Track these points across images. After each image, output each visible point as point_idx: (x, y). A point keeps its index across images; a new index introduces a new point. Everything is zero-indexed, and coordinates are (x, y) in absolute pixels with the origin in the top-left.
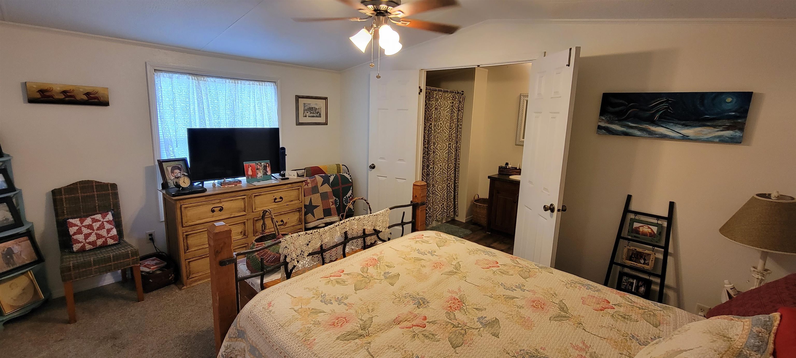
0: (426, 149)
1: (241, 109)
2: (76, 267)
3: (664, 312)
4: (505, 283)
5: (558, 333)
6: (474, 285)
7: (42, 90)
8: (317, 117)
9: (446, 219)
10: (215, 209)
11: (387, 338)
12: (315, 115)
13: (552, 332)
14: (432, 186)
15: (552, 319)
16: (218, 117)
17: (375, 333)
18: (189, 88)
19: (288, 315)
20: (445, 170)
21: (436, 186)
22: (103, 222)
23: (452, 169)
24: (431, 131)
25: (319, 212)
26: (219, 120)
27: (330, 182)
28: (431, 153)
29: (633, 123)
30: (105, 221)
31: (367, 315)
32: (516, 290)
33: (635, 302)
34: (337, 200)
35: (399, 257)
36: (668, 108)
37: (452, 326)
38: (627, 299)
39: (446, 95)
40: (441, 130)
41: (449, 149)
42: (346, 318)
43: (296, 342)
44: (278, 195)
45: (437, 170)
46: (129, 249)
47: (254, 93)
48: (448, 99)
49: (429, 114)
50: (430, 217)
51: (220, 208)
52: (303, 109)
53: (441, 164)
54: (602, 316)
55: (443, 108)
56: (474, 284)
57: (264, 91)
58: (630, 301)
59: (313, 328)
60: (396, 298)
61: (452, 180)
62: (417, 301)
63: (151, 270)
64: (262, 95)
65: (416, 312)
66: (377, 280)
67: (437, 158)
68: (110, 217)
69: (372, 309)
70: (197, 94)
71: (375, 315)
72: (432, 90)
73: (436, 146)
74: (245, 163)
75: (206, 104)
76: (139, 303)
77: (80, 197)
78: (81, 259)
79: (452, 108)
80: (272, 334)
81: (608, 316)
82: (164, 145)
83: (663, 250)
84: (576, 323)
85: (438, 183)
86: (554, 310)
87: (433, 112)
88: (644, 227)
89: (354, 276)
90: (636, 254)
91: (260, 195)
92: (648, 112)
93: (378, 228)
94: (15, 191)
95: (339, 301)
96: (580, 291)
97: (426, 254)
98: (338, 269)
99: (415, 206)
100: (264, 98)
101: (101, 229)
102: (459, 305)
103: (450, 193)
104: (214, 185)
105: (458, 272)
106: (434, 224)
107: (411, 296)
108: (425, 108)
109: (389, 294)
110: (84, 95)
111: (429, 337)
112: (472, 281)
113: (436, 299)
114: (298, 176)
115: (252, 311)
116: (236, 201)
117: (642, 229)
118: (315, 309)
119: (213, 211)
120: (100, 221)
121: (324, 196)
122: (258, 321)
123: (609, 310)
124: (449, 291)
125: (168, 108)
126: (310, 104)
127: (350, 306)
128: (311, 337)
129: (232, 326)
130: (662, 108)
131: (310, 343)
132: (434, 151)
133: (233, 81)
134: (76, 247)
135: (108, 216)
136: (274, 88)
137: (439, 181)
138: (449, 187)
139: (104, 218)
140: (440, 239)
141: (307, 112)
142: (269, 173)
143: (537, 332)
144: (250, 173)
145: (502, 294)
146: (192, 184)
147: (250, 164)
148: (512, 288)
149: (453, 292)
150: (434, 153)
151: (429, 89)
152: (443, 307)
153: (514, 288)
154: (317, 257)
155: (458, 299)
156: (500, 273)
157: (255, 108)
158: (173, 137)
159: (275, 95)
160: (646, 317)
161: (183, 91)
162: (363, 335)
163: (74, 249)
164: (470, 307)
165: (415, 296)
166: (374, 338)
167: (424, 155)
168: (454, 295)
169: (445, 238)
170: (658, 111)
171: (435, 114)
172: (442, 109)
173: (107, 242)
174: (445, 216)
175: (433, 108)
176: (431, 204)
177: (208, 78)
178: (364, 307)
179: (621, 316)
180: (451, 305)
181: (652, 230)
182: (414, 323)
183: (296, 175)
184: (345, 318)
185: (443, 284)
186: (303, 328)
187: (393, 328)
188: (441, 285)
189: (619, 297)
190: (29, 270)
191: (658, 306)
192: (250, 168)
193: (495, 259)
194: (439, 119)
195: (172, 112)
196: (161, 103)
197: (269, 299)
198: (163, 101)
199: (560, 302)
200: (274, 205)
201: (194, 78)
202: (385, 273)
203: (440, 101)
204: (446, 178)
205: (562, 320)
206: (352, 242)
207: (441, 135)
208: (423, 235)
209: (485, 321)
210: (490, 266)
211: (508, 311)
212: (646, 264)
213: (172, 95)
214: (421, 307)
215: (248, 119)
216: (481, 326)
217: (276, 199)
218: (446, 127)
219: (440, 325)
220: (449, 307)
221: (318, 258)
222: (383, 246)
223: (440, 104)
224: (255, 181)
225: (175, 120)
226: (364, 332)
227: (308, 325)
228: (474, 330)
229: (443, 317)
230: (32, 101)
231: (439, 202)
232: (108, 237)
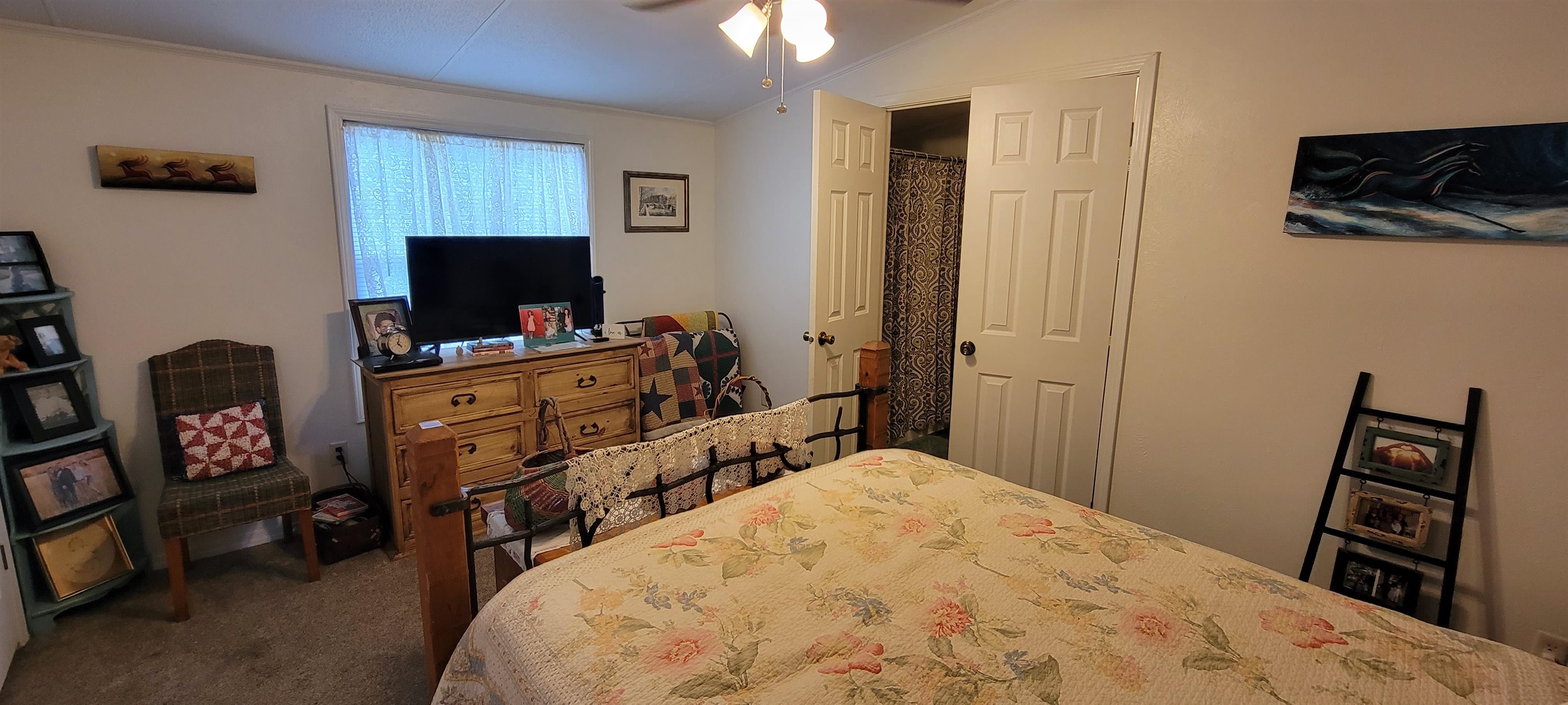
0: (892, 280)
1: (515, 199)
2: (188, 510)
3: (1478, 657)
4: (1069, 571)
5: (1206, 701)
6: (997, 575)
7: (127, 161)
8: (667, 215)
9: (935, 428)
10: (460, 399)
11: (788, 696)
12: (663, 211)
13: (1193, 697)
14: (903, 357)
15: (1188, 664)
16: (469, 214)
17: (760, 682)
18: (411, 157)
19: (569, 631)
20: (931, 325)
21: (914, 356)
22: (244, 422)
23: (947, 322)
24: (902, 241)
25: (670, 408)
26: (471, 222)
27: (694, 348)
28: (901, 287)
29: (1376, 205)
30: (248, 421)
31: (748, 636)
32: (1097, 590)
33: (1398, 630)
34: (709, 385)
35: (827, 505)
36: (1469, 165)
37: (944, 672)
38: (1378, 620)
39: (934, 166)
40: (923, 240)
41: (941, 280)
42: (697, 642)
43: (581, 696)
44: (585, 373)
45: (915, 325)
46: (290, 477)
47: (542, 166)
48: (939, 173)
49: (897, 205)
50: (900, 421)
51: (469, 397)
52: (639, 199)
53: (924, 311)
54: (1317, 660)
55: (928, 193)
56: (996, 572)
57: (560, 161)
58: (1385, 624)
59: (621, 663)
60: (816, 599)
61: (947, 346)
62: (862, 608)
63: (338, 519)
64: (557, 170)
65: (860, 635)
66: (776, 556)
67: (915, 299)
68: (257, 412)
69: (758, 624)
70: (428, 167)
71: (766, 637)
72: (905, 155)
73: (912, 273)
74: (523, 309)
75: (446, 188)
76: (311, 583)
77: (202, 373)
78: (198, 494)
79: (947, 193)
80: (532, 673)
81: (1334, 662)
82: (363, 271)
83: (1452, 502)
84: (1251, 676)
85: (916, 350)
86: (1193, 641)
87: (907, 203)
88: (1403, 447)
89: (724, 545)
90: (1382, 511)
91: (549, 372)
92: (1415, 177)
93: (782, 442)
94: (79, 359)
95: (686, 601)
96: (1254, 595)
97: (887, 501)
98: (691, 530)
99: (865, 395)
100: (562, 178)
101: (241, 437)
102: (960, 619)
103: (942, 372)
104: (459, 351)
105: (959, 541)
106: (909, 436)
107: (850, 596)
108: (889, 194)
109: (800, 589)
110: (208, 172)
111: (888, 697)
112: (991, 565)
113: (907, 604)
114: (628, 334)
115: (497, 617)
116: (503, 383)
117: (1397, 452)
118: (631, 619)
119: (455, 403)
120: (238, 420)
121: (681, 376)
122: (507, 640)
123: (1334, 647)
124: (937, 587)
125: (371, 198)
126: (652, 189)
127: (709, 613)
128: (615, 685)
129: (458, 649)
130: (1453, 165)
131: (611, 700)
132: (908, 284)
133: (499, 143)
134: (192, 471)
135: (254, 410)
136: (580, 156)
137: (919, 347)
138: (941, 359)
139: (245, 415)
140: (918, 466)
141: (648, 206)
142: (569, 328)
143: (1154, 697)
144: (531, 327)
145: (1062, 596)
146: (415, 348)
147: (530, 309)
148: (1088, 584)
149: (946, 588)
150: (907, 288)
151: (897, 154)
152: (923, 624)
153: (1091, 583)
154: (649, 500)
155: (958, 607)
156: (1056, 547)
157: (544, 197)
158: (382, 256)
159: (583, 171)
160: (1434, 669)
161: (401, 162)
162: (733, 686)
163: (187, 474)
164: (988, 626)
165: (859, 596)
166: (757, 694)
167: (887, 292)
168: (950, 597)
169: (930, 465)
170: (1440, 174)
171: (911, 207)
172: (925, 194)
173: (252, 461)
174: (932, 420)
175: (906, 193)
176: (903, 395)
177: (448, 137)
178: (741, 617)
179: (1367, 663)
180: (941, 619)
181: (1422, 454)
182: (854, 660)
183: (623, 332)
184: (695, 642)
185: (924, 569)
186: (598, 662)
187: (805, 672)
188: (919, 571)
189: (1356, 615)
190: (107, 514)
191: (1460, 641)
192: (532, 317)
193: (1044, 514)
194: (920, 217)
195: (379, 205)
196: (358, 187)
197: (534, 591)
198: (362, 184)
199: (1205, 623)
200: (578, 394)
201: (422, 137)
202: (792, 541)
203: (920, 177)
204: (935, 340)
205: (1215, 668)
206: (727, 471)
207: (924, 250)
208: (881, 459)
209: (1024, 663)
210: (1033, 531)
211: (1079, 641)
212: (1407, 534)
213: (378, 170)
214: (870, 623)
215: (528, 219)
216: (1013, 675)
217: (581, 381)
218: (934, 234)
219: (915, 667)
220: (937, 625)
221: (651, 503)
222: (792, 480)
223: (921, 184)
224: (542, 345)
225: (385, 221)
226: (737, 678)
227: (610, 657)
228: (998, 684)
229: (921, 647)
230: (108, 183)
231: (919, 392)
232: (254, 453)
